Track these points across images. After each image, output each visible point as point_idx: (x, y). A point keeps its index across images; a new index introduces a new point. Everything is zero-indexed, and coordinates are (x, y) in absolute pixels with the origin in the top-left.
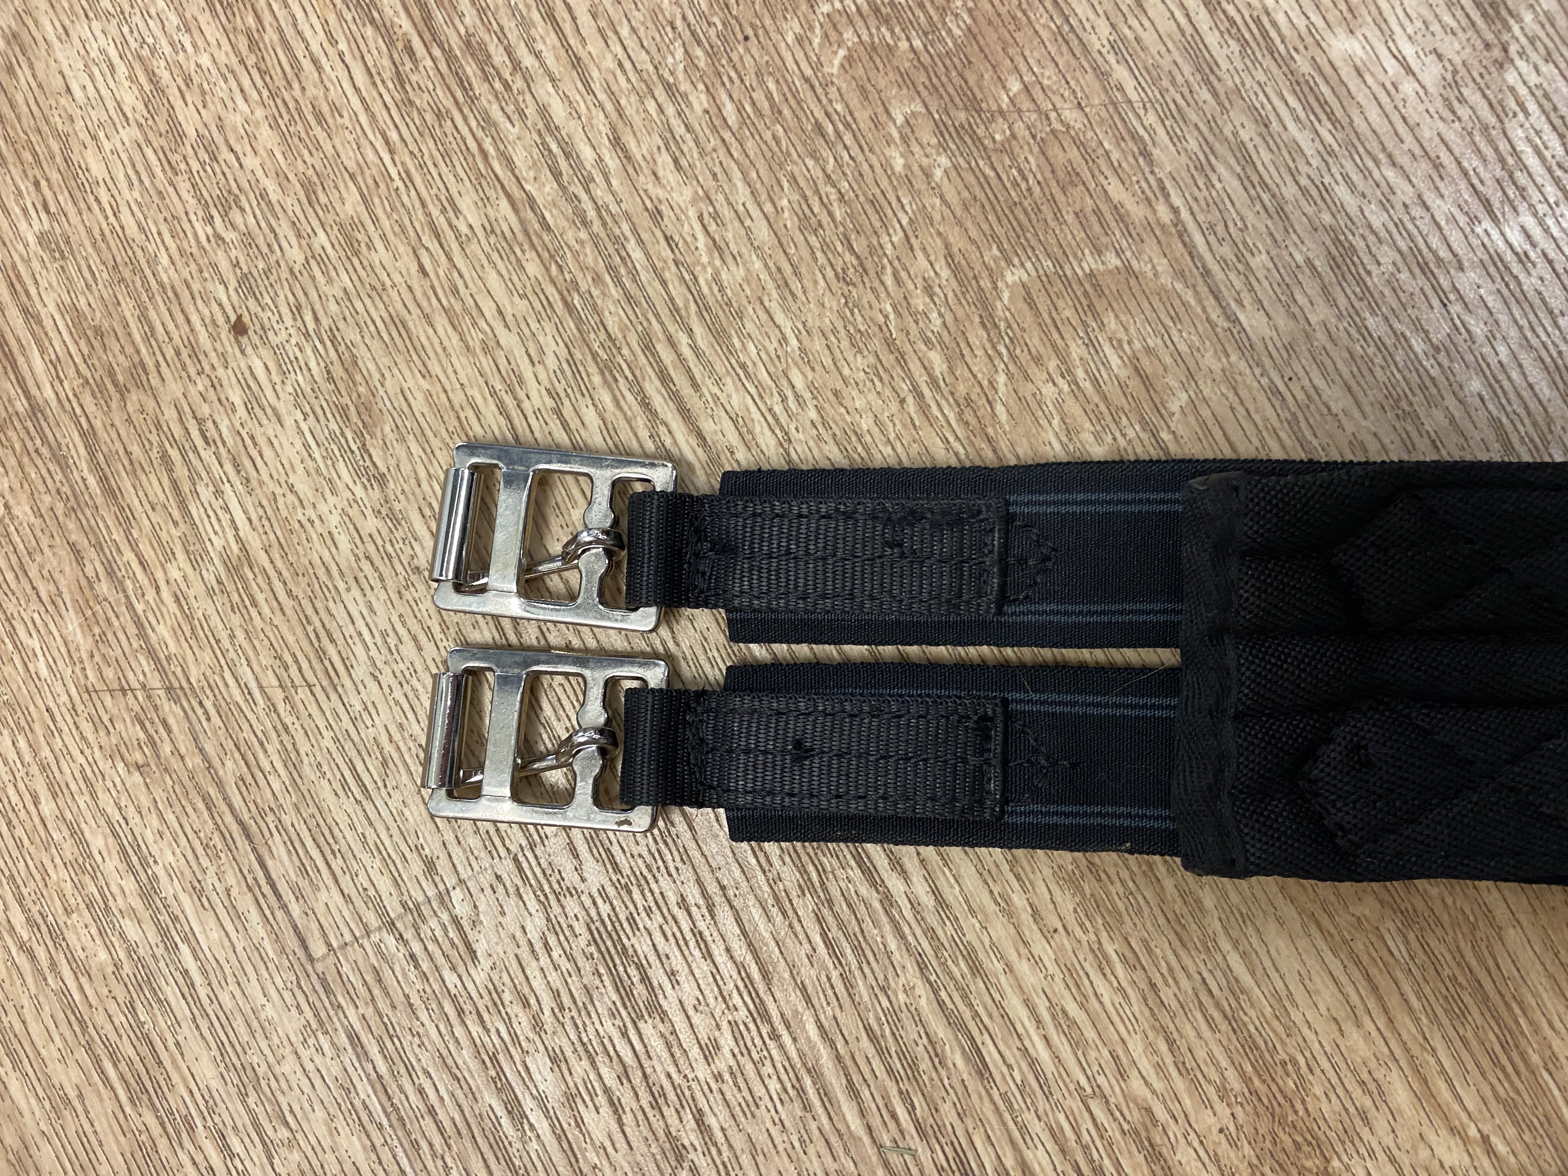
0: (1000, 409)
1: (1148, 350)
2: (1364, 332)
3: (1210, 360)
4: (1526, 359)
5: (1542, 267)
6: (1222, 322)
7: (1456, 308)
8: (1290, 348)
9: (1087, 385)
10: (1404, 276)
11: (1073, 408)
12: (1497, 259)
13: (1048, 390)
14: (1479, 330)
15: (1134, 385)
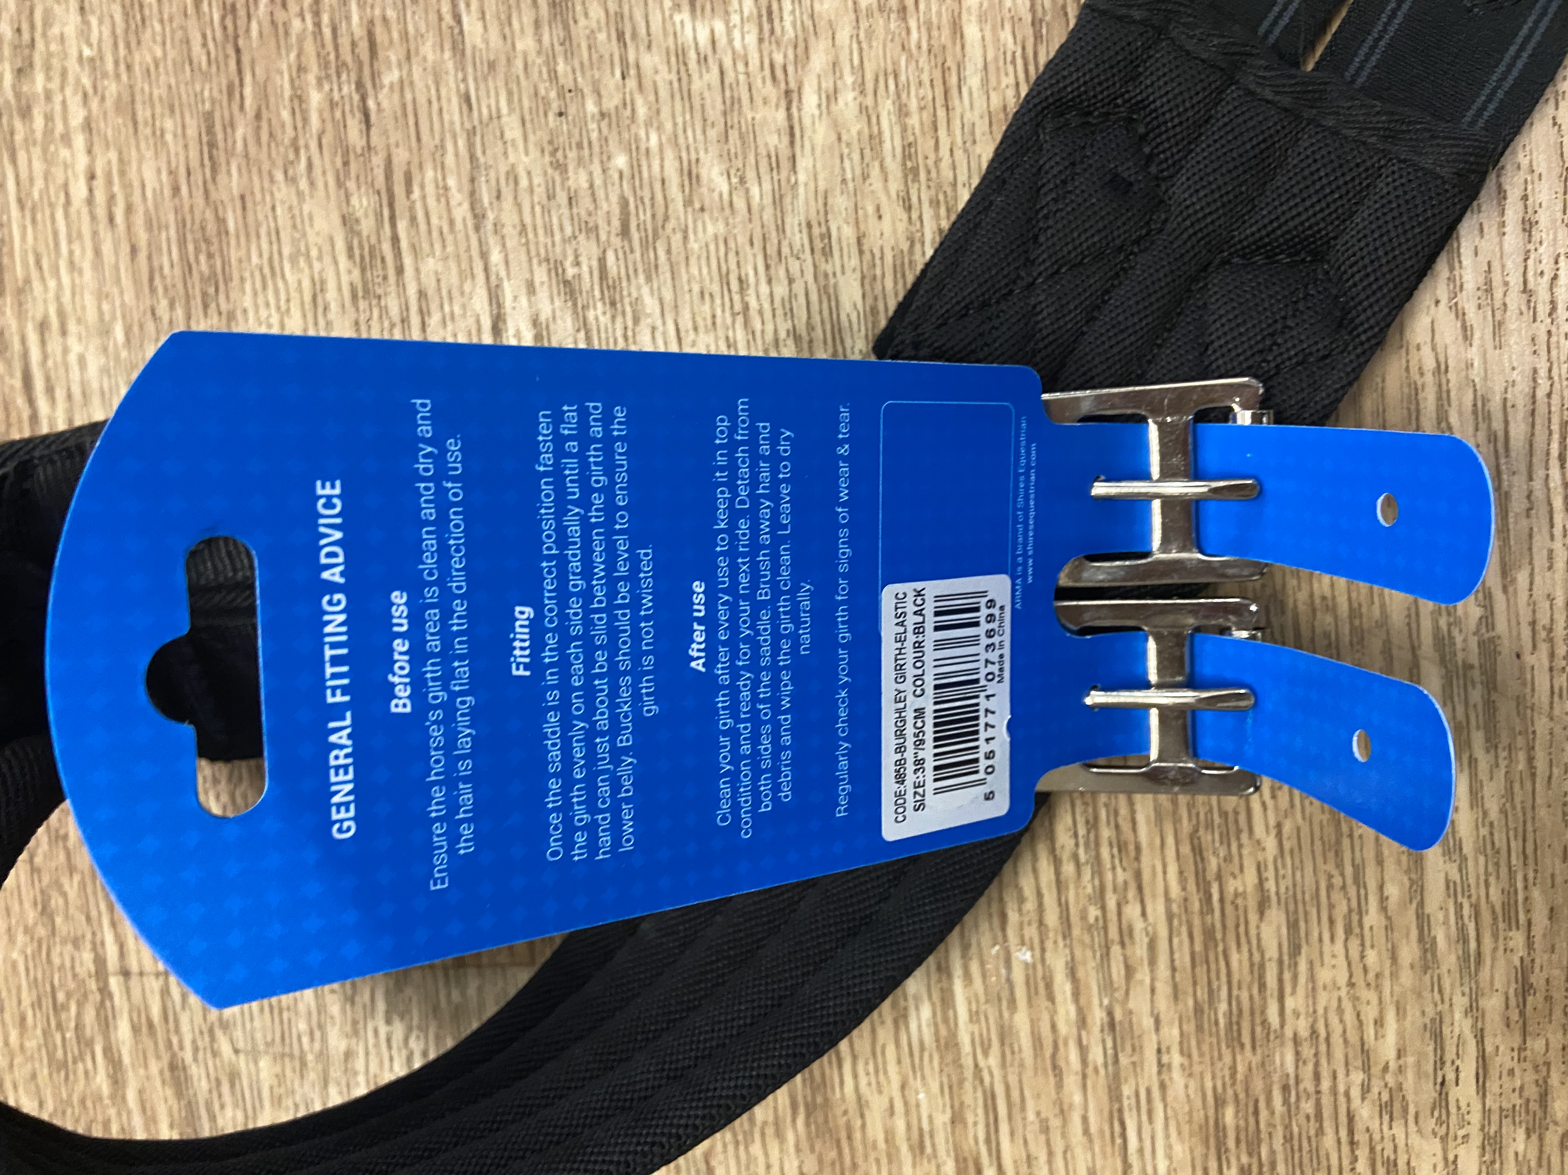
0: (254, 26)
1: (385, 19)
2: (553, 75)
3: (428, 49)
4: (669, 154)
5: (713, 75)
6: (448, 19)
7: (632, 83)
8: (492, 65)
9: (327, 31)
10: (602, 37)
11: (310, 47)
12: (681, 54)
13: (296, 24)
14: (642, 111)
15: (363, 47)
